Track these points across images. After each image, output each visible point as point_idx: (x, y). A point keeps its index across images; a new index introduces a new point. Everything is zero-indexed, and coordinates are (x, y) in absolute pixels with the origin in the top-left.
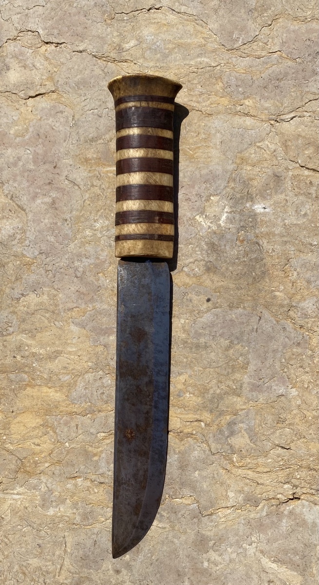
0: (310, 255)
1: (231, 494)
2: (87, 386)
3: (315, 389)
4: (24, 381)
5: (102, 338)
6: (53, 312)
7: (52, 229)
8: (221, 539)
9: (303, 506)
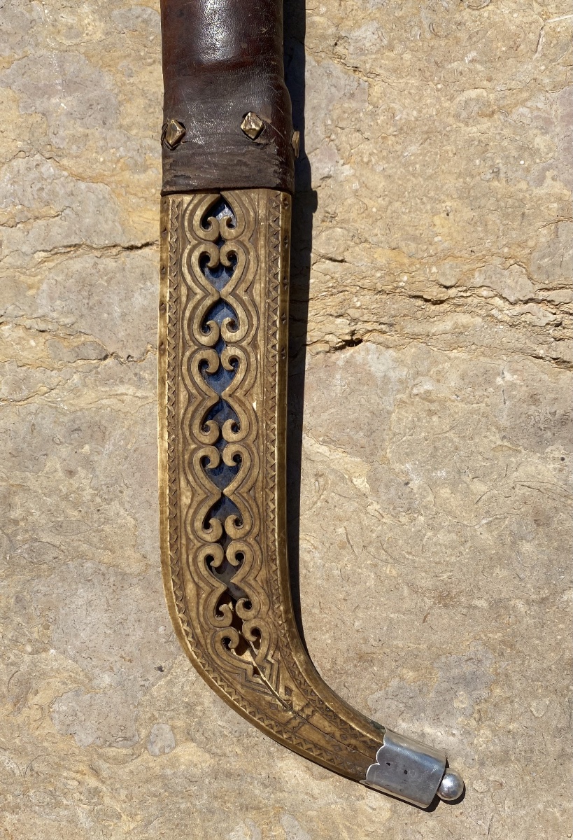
2: (16, 180)
3: (381, 163)
5: (38, 102)
9: (368, 350)
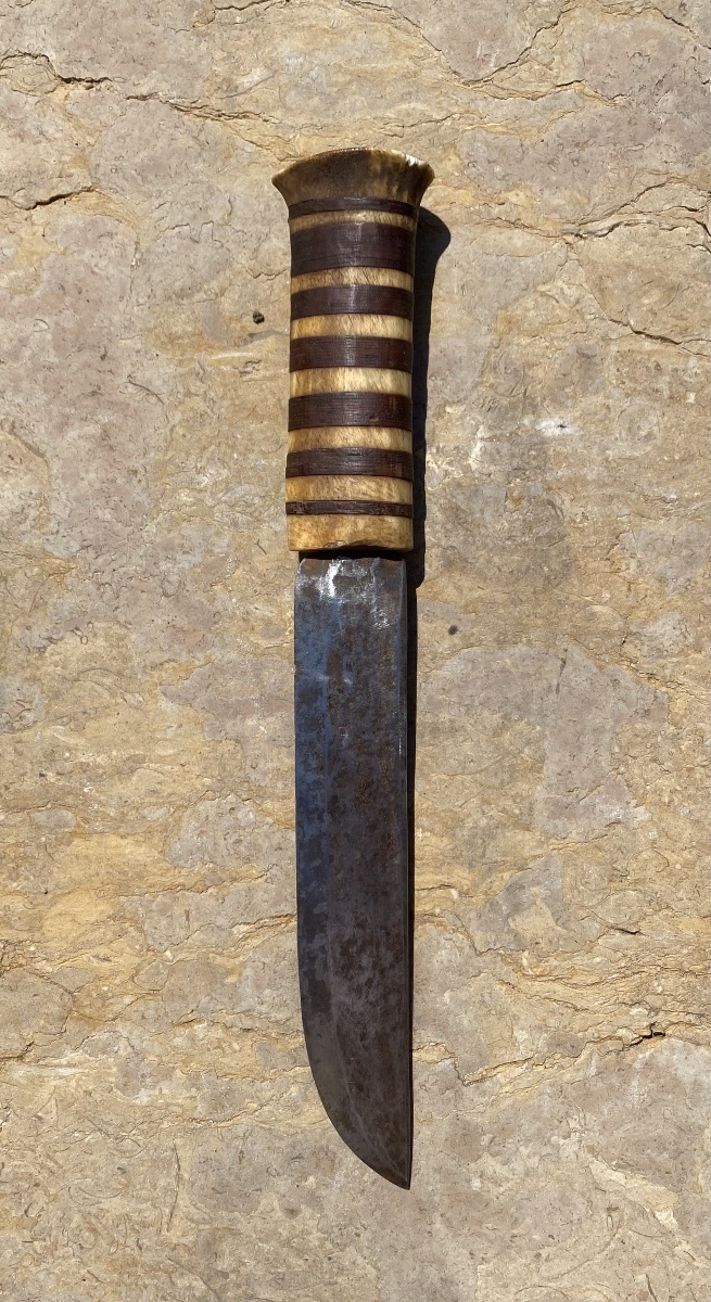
0: (662, 522)
1: (521, 1035)
2: (204, 829)
3: (686, 804)
4: (66, 825)
5: (229, 725)
6: (120, 674)
7: (105, 493)
8: (504, 1130)
9: (673, 1049)
